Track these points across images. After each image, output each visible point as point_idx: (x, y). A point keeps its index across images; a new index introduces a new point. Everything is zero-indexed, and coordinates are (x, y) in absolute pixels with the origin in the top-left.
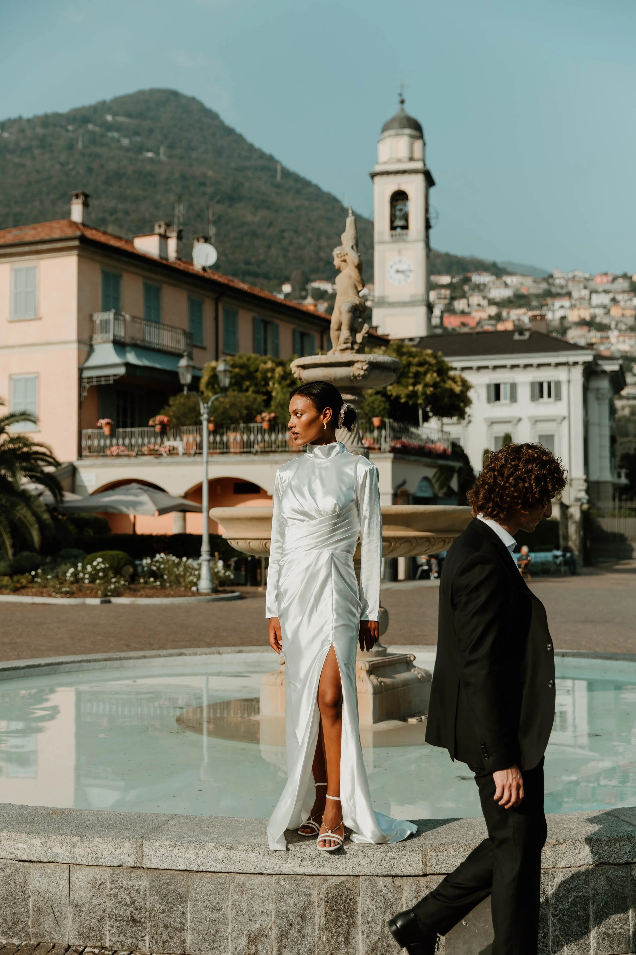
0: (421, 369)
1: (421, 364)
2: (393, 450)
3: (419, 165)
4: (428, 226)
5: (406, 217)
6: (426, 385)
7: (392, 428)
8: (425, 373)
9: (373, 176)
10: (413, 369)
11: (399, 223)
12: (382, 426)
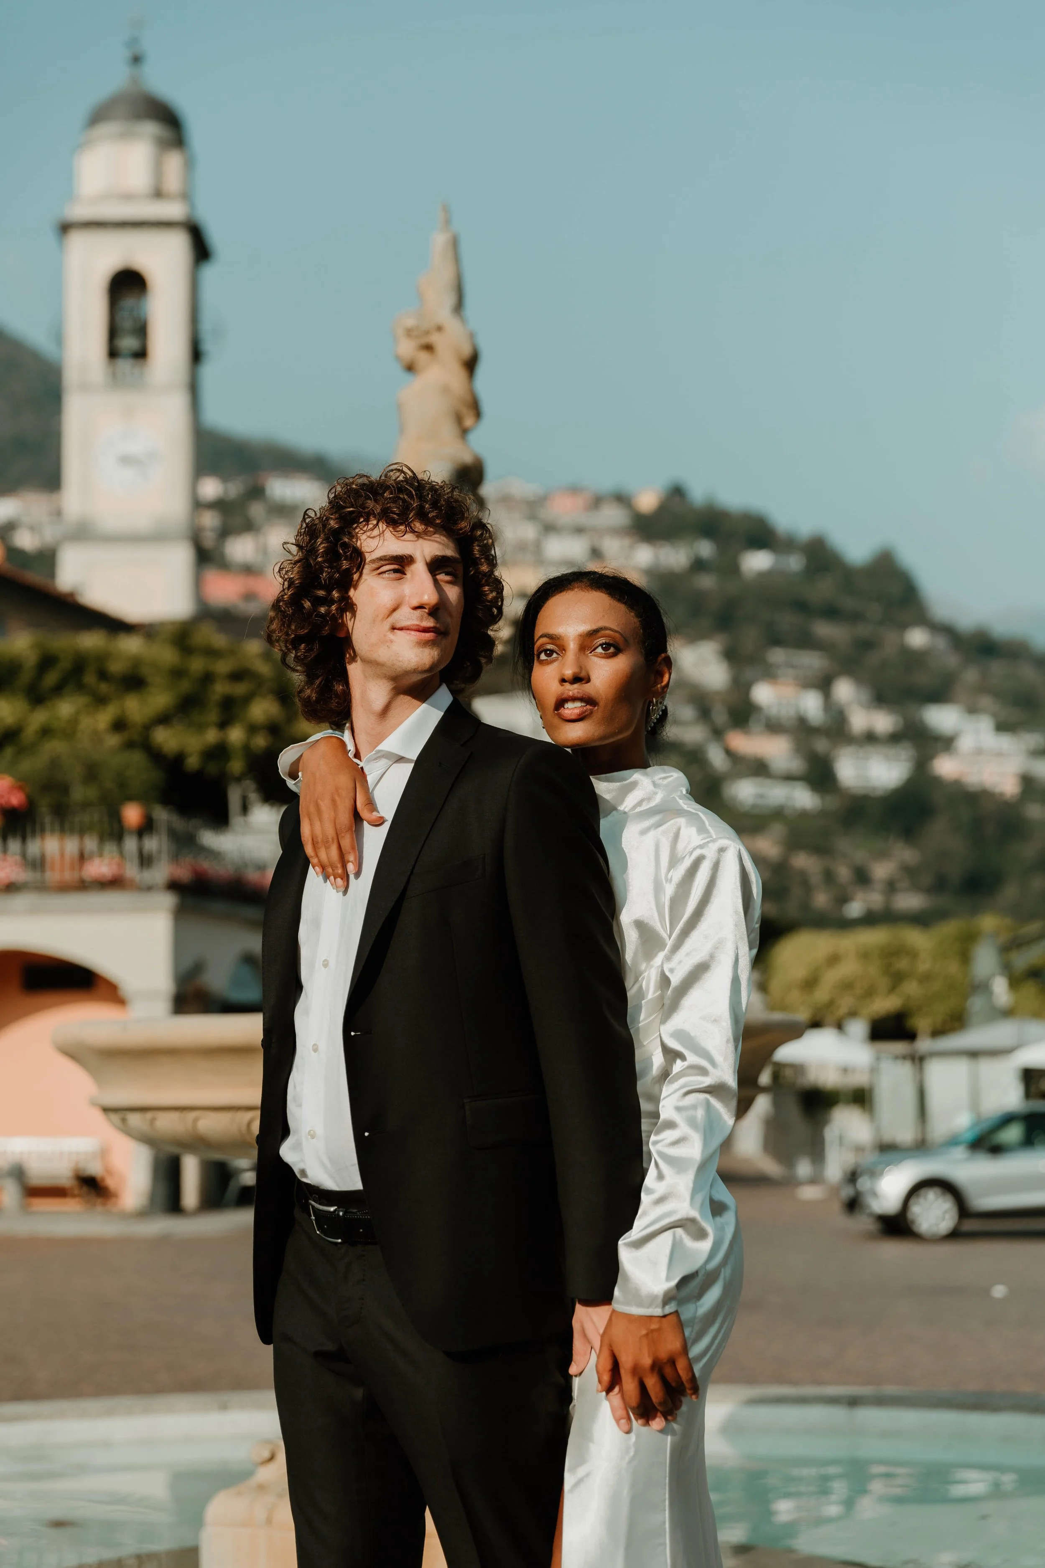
0: (240, 689)
1: (237, 676)
2: (174, 886)
3: (174, 210)
4: (196, 355)
5: (142, 330)
6: (252, 729)
7: (173, 835)
8: (247, 699)
9: (65, 228)
10: (220, 689)
11: (128, 343)
12: (147, 827)
